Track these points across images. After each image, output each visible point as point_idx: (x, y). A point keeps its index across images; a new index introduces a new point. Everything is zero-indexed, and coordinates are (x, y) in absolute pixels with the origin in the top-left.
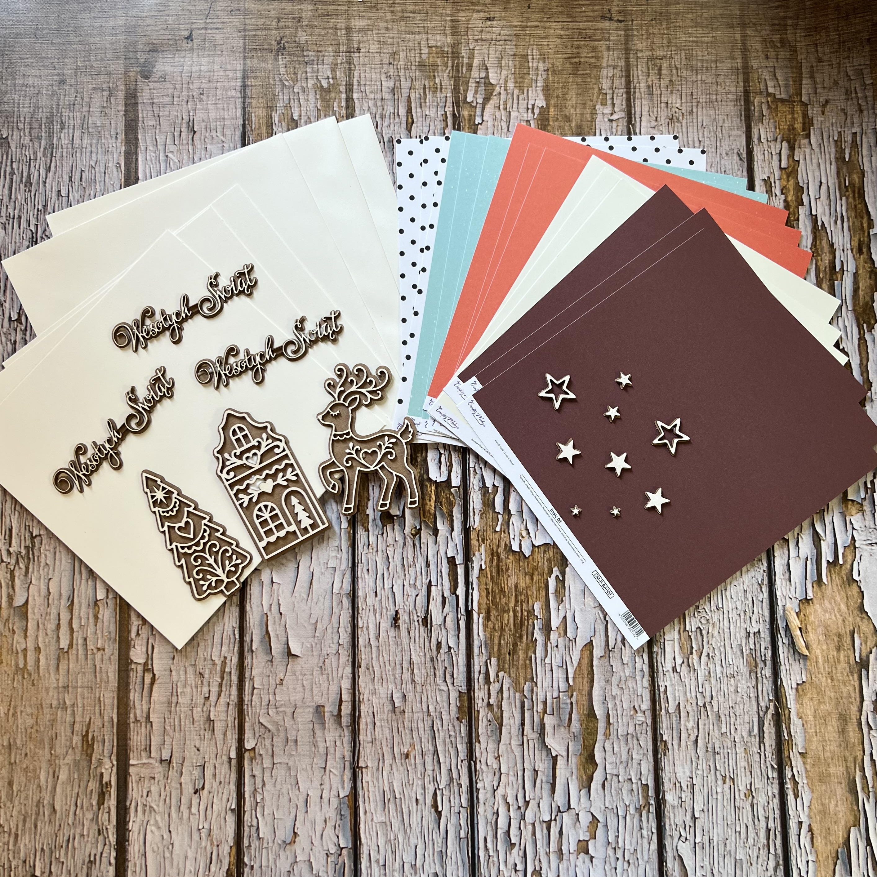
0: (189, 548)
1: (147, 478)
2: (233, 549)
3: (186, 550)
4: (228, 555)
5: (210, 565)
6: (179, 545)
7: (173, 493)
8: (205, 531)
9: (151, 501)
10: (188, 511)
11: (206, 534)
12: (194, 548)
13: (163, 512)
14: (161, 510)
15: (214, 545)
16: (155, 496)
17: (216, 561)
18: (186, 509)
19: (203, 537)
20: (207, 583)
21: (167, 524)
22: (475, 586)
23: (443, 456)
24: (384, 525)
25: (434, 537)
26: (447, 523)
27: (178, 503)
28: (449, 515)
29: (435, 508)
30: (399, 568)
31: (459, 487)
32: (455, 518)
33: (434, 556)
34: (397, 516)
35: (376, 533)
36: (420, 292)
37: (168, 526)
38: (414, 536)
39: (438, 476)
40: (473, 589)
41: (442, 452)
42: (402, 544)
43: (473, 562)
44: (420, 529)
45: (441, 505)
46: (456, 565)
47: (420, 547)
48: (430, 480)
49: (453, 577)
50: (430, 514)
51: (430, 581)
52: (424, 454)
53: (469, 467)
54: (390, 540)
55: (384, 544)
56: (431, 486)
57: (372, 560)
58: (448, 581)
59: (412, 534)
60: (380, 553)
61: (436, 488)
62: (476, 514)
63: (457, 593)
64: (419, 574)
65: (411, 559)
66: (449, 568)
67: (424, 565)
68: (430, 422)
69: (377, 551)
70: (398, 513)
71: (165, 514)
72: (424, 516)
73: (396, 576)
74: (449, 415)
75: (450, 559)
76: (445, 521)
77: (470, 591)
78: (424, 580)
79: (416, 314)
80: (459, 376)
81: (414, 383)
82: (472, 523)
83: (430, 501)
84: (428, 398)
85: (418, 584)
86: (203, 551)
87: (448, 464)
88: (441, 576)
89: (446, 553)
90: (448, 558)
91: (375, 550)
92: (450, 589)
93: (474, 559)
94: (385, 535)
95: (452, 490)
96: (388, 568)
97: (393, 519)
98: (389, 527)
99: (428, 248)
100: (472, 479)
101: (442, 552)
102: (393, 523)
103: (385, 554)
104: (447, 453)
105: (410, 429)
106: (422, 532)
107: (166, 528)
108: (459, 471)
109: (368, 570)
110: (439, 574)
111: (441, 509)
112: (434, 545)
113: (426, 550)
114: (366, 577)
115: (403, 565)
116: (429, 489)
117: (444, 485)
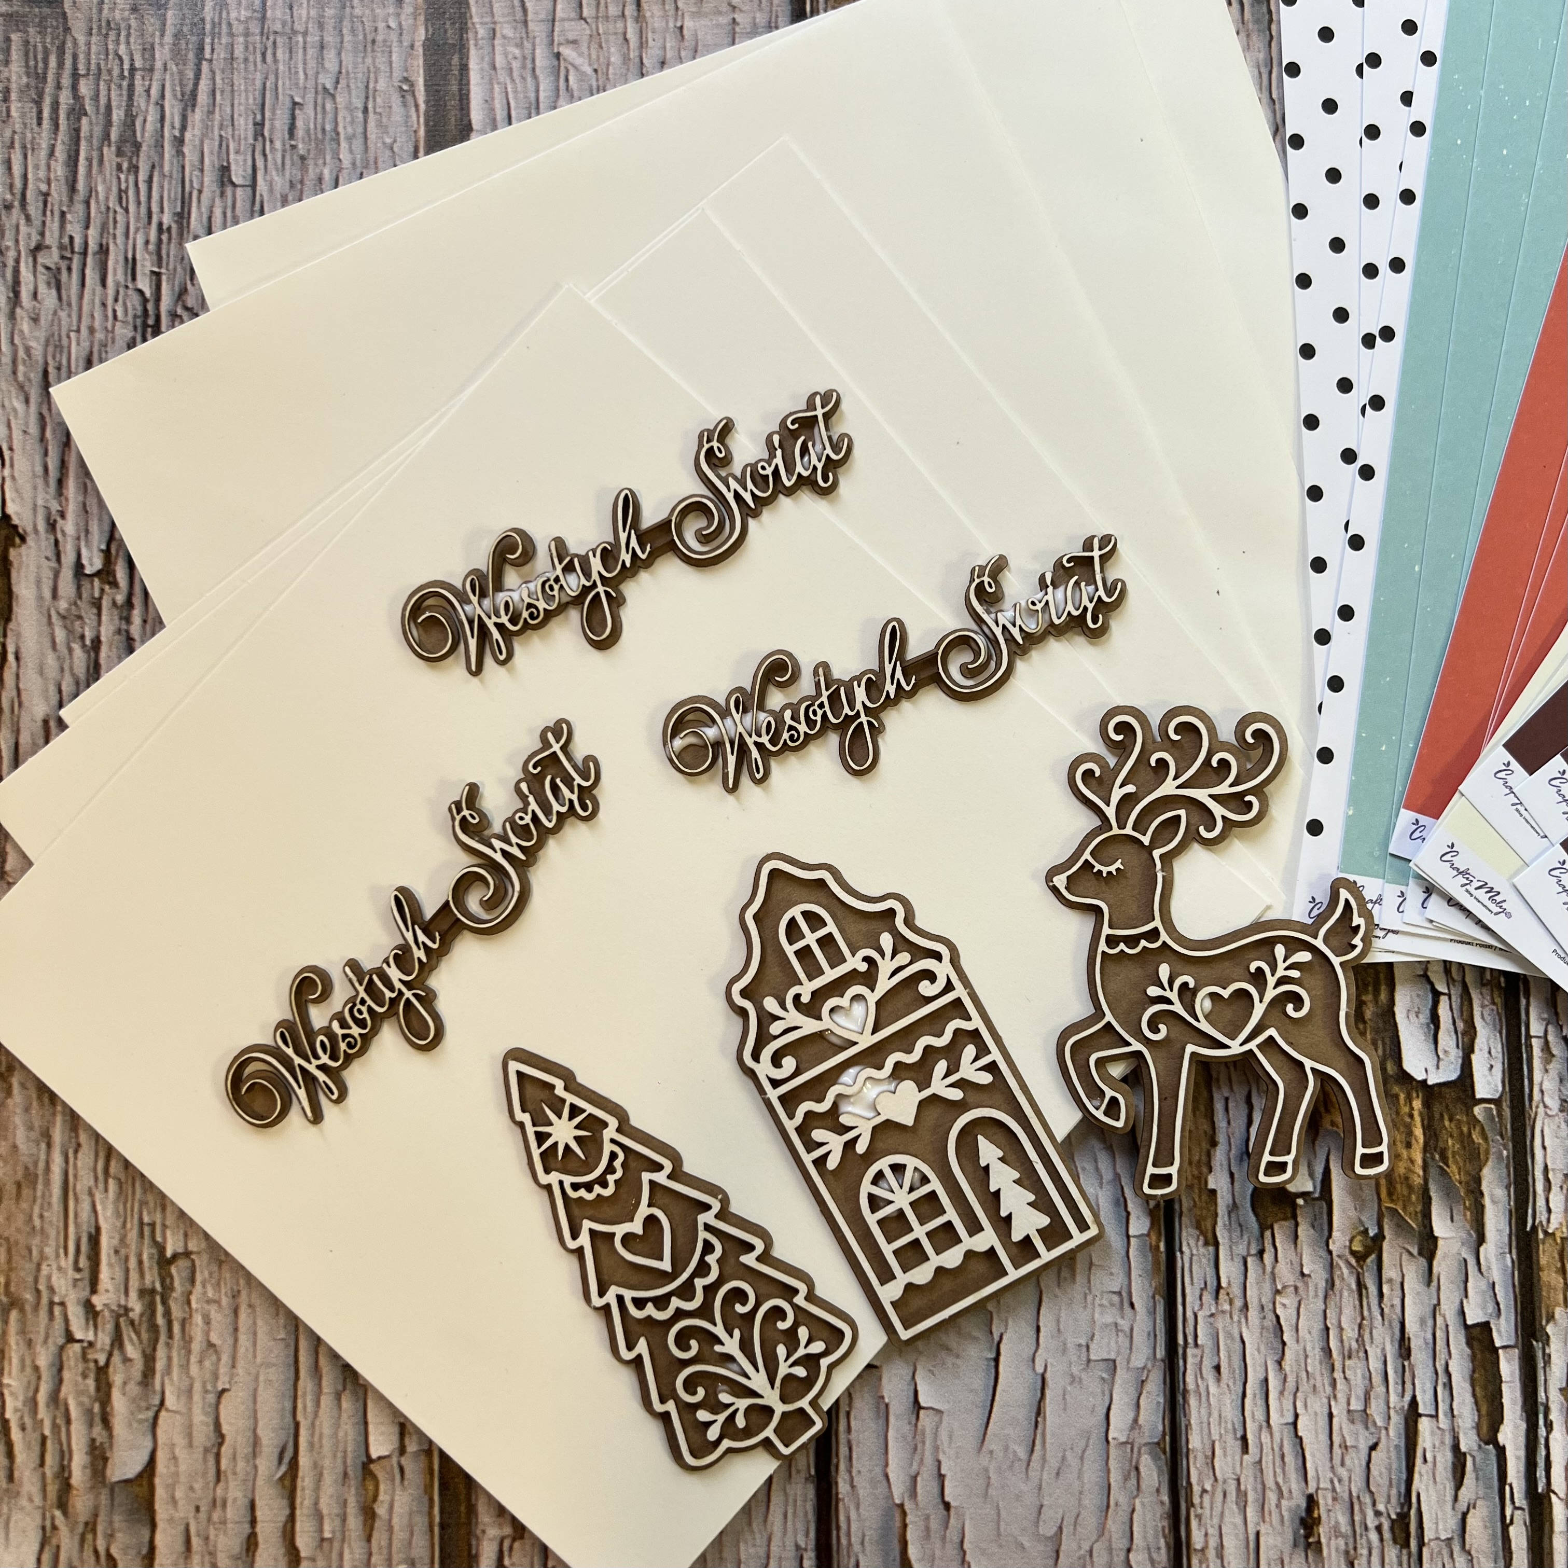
0: (661, 1302)
1: (519, 1073)
2: (796, 1308)
3: (650, 1310)
4: (782, 1325)
5: (728, 1359)
6: (628, 1294)
7: (605, 1125)
8: (708, 1248)
9: (536, 1153)
10: (652, 1183)
11: (711, 1259)
12: (675, 1302)
13: (575, 1187)
14: (568, 1180)
15: (739, 1295)
16: (549, 1135)
17: (746, 1346)
18: (646, 1177)
19: (703, 1269)
20: (721, 1418)
21: (587, 1225)
22: (1554, 1416)
23: (1444, 1001)
24: (1265, 1226)
25: (1423, 1262)
26: (1463, 1219)
27: (621, 1156)
28: (1470, 1192)
29: (1425, 1167)
30: (1315, 1363)
31: (1497, 1102)
32: (1487, 1201)
33: (1422, 1322)
34: (1304, 1195)
35: (1241, 1249)
36: (1367, 473)
37: (592, 1232)
38: (1360, 1258)
39: (1430, 1064)
40: (1549, 1426)
41: (1441, 988)
42: (1322, 1284)
43: (1547, 1340)
44: (1380, 1237)
45: (1444, 1159)
46: (1495, 1350)
47: (1381, 1295)
48: (1405, 1078)
49: (1485, 1388)
50: (1410, 1188)
51: (1414, 1402)
52: (1383, 996)
53: (1529, 1037)
54: (1286, 1275)
55: (1267, 1287)
56: (1409, 1099)
57: (1229, 1335)
58: (1469, 1399)
59: (1353, 1253)
60: (1253, 1313)
61: (1427, 1104)
62: (1555, 1189)
63: (1501, 1438)
64: (1377, 1379)
65: (1350, 1333)
66: (1473, 1358)
67: (1391, 1351)
69: (1246, 1306)
70: (1309, 1187)
71: (582, 1193)
72: (1390, 1194)
73: (1305, 1387)
74: (1480, 873)
75: (1476, 1332)
76: (1458, 1209)
77: (1542, 1431)
78: (1393, 1398)
79: (1357, 543)
80: (1507, 746)
81: (1357, 766)
82: (1542, 1217)
83: (1409, 1145)
84: (1406, 816)
85: (1376, 1410)
86: (705, 1311)
87: (1461, 1025)
88: (1449, 1386)
89: (1463, 1313)
90: (1466, 1326)
91: (1238, 1303)
92: (1478, 1427)
93: (1549, 1329)
94: (1268, 1257)
95: (1478, 1110)
96: (1279, 1363)
97: (1294, 1206)
98: (1281, 1231)
99: (1388, 334)
100: (1537, 1075)
101: (1448, 1309)
102: (1295, 1217)
103: (1271, 1316)
104: (1456, 992)
105: (1357, 920)
106: (1386, 1245)
107: (584, 1239)
108: (1498, 1049)
109: (1217, 1368)
110: (1442, 1379)
111: (1443, 1173)
112: (1421, 1288)
113: (1397, 1302)
114: (1213, 1389)
115: (1328, 1351)
116: (1406, 1109)
117: (1450, 1094)
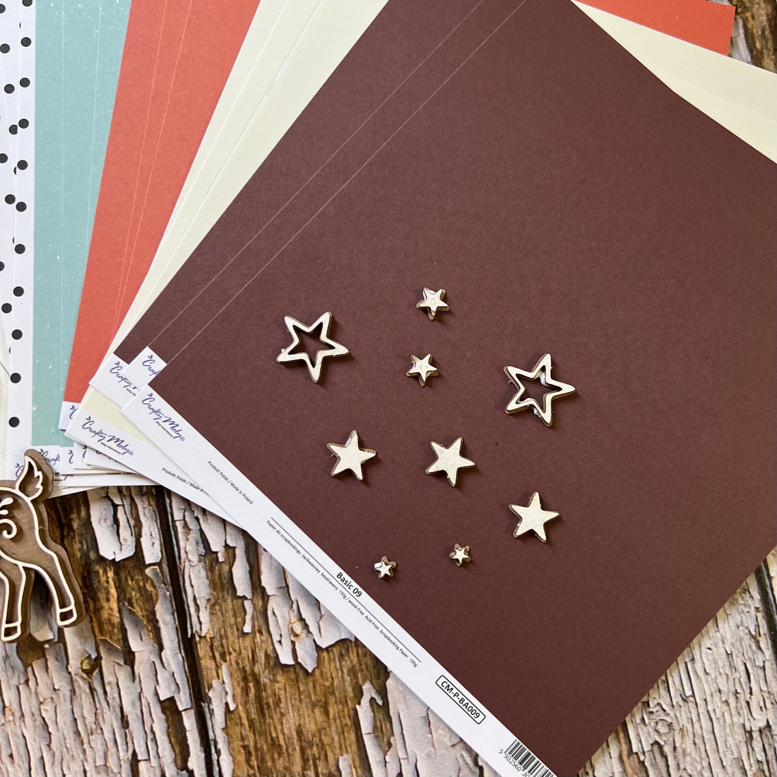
22: (222, 746)
23: (120, 509)
24: (26, 665)
25: (128, 668)
26: (148, 638)
28: (149, 621)
29: (120, 611)
30: (71, 741)
31: (159, 564)
32: (161, 625)
33: (133, 704)
34: (48, 641)
35: (14, 682)
36: (21, 207)
38: (89, 673)
39: (116, 548)
40: (218, 753)
41: (117, 501)
42: (68, 693)
43: (210, 701)
44: (99, 658)
45: (131, 604)
46: (179, 713)
47: (105, 693)
48: (102, 560)
49: (176, 737)
50: (113, 625)
51: (134, 754)
52: (83, 513)
53: (174, 521)
54: (44, 691)
55: (34, 701)
56: (105, 572)
57: (15, 734)
58: (168, 746)
59: (84, 671)
60: (28, 719)
61: (117, 573)
62: (202, 609)
63: (191, 765)
64: (110, 744)
65: (90, 719)
66: (167, 720)
67: (117, 725)
68: (78, 451)
69: (23, 715)
70: (51, 636)
72: (101, 631)
73: (67, 757)
74: (109, 431)
75: (166, 704)
76: (144, 633)
77: (214, 757)
78: (122, 754)
79: (20, 249)
80: (117, 353)
81: (35, 382)
82: (196, 627)
83: (108, 600)
84: (67, 406)
85: (112, 763)
87: (132, 522)
88: (154, 740)
89: (157, 694)
90: (161, 702)
91: (18, 714)
92: (175, 761)
93: (210, 694)
94: (32, 683)
95: (148, 571)
96: (49, 745)
97: (43, 650)
98: (37, 666)
99: (24, 123)
100: (182, 543)
101: (148, 694)
102: (44, 656)
103: (39, 719)
104: (127, 503)
105: (37, 473)
106: (103, 662)
108: (156, 532)
109: (11, 756)
110: (150, 736)
111: (131, 612)
112: (129, 683)
113: (116, 695)
114: (10, 769)
115: (77, 733)
116: (103, 579)
117: (131, 564)
